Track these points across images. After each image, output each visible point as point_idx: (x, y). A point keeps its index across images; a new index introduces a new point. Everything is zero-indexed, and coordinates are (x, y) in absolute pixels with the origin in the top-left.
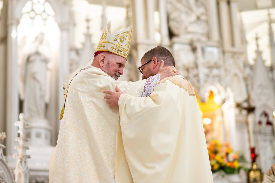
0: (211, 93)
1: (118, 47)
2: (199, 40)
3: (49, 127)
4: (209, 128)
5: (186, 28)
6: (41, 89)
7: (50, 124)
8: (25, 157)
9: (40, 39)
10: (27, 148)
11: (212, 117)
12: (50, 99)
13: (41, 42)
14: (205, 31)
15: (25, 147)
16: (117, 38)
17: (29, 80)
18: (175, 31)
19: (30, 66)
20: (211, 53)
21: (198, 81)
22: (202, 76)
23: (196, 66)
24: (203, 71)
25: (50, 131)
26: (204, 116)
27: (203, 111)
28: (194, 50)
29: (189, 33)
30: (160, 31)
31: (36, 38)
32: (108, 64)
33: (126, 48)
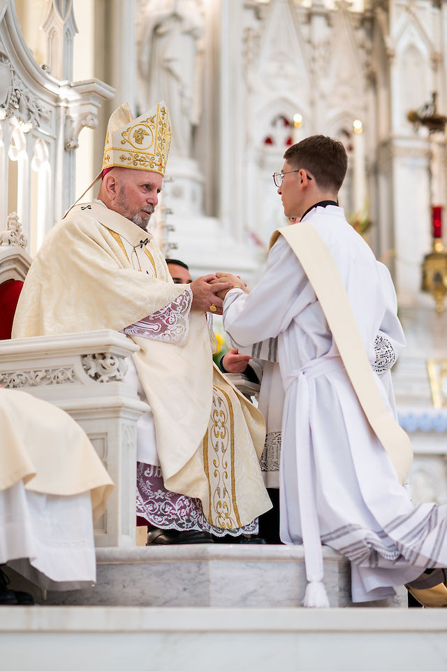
1: (134, 154)
3: (199, 176)
6: (182, 95)
7: (201, 169)
8: (166, 247)
10: (170, 228)
12: (201, 117)
15: (167, 227)
16: (126, 138)
17: (157, 74)
19: (161, 43)
25: (203, 184)
32: (122, 191)
33: (151, 151)
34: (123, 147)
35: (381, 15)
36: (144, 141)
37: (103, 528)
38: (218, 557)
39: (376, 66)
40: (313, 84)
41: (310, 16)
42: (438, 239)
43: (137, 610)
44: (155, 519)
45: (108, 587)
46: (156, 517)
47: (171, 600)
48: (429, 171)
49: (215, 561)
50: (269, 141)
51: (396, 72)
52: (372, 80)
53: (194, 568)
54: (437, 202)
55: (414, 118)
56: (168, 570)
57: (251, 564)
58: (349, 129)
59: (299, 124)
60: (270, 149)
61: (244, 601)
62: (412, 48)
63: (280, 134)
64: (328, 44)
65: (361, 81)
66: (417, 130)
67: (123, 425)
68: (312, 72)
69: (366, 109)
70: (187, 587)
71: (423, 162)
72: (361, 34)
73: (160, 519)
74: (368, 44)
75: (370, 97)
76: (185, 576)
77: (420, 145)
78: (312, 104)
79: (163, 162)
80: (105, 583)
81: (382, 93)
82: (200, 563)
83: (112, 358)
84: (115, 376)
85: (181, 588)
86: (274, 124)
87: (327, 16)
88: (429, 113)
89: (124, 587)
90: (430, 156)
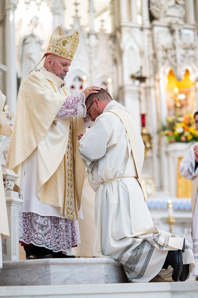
0: (187, 71)
1: (61, 50)
2: (177, 23)
4: (184, 102)
5: (165, 12)
9: (34, 23)
11: (187, 94)
13: (36, 26)
14: (182, 15)
16: (59, 43)
18: (155, 14)
20: (188, 35)
21: (176, 61)
22: (179, 57)
23: (174, 47)
24: (180, 52)
26: (180, 92)
27: (179, 87)
28: (172, 32)
29: (168, 16)
30: (141, 14)
31: (31, 22)
32: (54, 64)
33: (68, 50)
34: (57, 46)
35: (118, 34)
36: (66, 45)
37: (5, 253)
38: (54, 264)
39: (117, 55)
40: (91, 63)
41: (89, 35)
42: (144, 127)
43: (20, 287)
44: (37, 241)
45: (8, 278)
46: (38, 240)
47: (34, 282)
48: (140, 100)
49: (53, 265)
50: (73, 87)
51: (125, 58)
52: (115, 62)
53: (44, 269)
54: (143, 112)
55: (133, 77)
56: (33, 270)
57: (68, 266)
58: (106, 82)
59: (85, 80)
60: (73, 90)
61: (65, 282)
62: (131, 48)
63: (77, 84)
64: (97, 46)
65: (110, 62)
66: (134, 82)
67: (13, 209)
68: (90, 58)
69: (113, 73)
70: (41, 277)
71: (137, 95)
72: (110, 42)
73: (39, 242)
74: (114, 46)
75: (114, 68)
76: (40, 272)
77: (135, 88)
78: (90, 71)
79: (73, 55)
80: (6, 276)
81: (120, 67)
82: (46, 266)
83: (8, 181)
84: (9, 188)
85: (38, 277)
86: (75, 80)
87: (96, 35)
88: (138, 75)
89: (14, 277)
90: (140, 93)
